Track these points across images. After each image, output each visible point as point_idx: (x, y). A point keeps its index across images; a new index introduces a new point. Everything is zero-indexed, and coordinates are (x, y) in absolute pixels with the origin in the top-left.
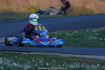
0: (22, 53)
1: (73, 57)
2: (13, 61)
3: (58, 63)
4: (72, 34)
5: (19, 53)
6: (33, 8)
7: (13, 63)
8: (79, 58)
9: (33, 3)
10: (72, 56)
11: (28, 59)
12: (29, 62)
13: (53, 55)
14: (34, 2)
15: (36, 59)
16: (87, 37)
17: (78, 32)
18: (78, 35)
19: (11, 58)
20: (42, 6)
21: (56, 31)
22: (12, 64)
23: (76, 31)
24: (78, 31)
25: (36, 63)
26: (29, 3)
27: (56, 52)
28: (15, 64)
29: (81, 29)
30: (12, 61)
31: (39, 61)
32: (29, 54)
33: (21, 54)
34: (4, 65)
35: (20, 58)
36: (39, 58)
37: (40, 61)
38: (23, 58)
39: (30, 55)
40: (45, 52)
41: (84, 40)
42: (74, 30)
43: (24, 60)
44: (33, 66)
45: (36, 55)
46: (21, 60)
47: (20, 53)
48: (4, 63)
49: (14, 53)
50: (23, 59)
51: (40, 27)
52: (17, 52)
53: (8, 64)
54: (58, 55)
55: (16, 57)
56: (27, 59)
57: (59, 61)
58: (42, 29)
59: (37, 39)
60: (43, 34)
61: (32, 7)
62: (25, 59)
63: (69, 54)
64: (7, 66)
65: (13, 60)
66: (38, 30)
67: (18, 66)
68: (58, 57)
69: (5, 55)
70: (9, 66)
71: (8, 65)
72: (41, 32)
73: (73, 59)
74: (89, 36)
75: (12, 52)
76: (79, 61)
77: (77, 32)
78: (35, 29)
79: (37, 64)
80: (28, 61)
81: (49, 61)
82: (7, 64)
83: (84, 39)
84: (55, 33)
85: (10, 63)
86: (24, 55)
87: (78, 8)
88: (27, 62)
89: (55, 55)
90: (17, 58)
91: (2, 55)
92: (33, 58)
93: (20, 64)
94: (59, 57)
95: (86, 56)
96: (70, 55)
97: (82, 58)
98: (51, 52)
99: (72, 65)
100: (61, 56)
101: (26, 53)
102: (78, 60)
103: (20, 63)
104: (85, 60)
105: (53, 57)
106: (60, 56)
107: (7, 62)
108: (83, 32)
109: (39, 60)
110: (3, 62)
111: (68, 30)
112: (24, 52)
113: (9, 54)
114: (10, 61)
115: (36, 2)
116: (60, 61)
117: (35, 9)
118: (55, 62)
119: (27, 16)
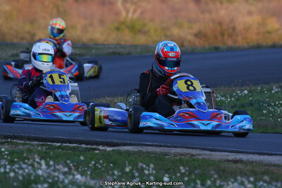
0: (98, 147)
1: (236, 162)
2: (73, 168)
3: (196, 175)
4: (233, 99)
5: (89, 146)
6: (128, 27)
7: (74, 175)
8: (252, 162)
9: (128, 12)
10: (232, 156)
11: (114, 164)
12: (116, 172)
13: (182, 155)
14: (131, 10)
15: (134, 165)
16: (273, 107)
17: (248, 94)
18: (248, 101)
19: (68, 162)
20: (152, 20)
22: (71, 177)
23: (244, 90)
24: (250, 91)
25: (137, 174)
26: (117, 14)
27: (188, 146)
28: (78, 177)
29: (256, 84)
30: (70, 168)
31: (143, 169)
32: (115, 151)
33: (94, 149)
34: (50, 181)
35: (92, 160)
36: (142, 162)
37: (146, 169)
38: (101, 161)
39: (120, 153)
40: (160, 146)
41: (263, 115)
42: (237, 88)
43: (103, 167)
45: (135, 153)
46: (95, 165)
47: (93, 147)
48: (49, 173)
49: (78, 147)
50: (101, 164)
51: (56, 76)
52: (84, 146)
53: (61, 177)
54: (195, 156)
55: (82, 158)
56: (111, 163)
57: (196, 172)
58: (62, 80)
59: (47, 104)
60: (63, 93)
61: (124, 23)
62: (105, 165)
63: (223, 153)
64: (57, 182)
65: (74, 166)
66: (51, 83)
67: (87, 184)
68: (194, 160)
69: (51, 153)
70: (63, 182)
71: (61, 180)
72: (59, 88)
73: (234, 166)
74: (277, 103)
75: (72, 145)
76: (251, 171)
77: (246, 92)
78: (45, 82)
79: (138, 179)
80: (113, 169)
81: (169, 169)
82: (58, 177)
83: (265, 112)
85: (65, 173)
87: (247, 29)
88: (110, 173)
89: (187, 154)
90: (83, 161)
92: (127, 162)
93: (93, 178)
94: (198, 160)
95: (269, 157)
96: (228, 156)
97: (260, 164)
98: (176, 147)
99: (233, 183)
100: (203, 157)
101: (109, 149)
102: (249, 167)
103: (91, 175)
104: (266, 167)
106: (200, 157)
107: (59, 173)
108: (262, 92)
109: (144, 166)
110: (48, 171)
111: (222, 88)
112: (104, 146)
113: (63, 148)
114: (66, 169)
115: (135, 11)
116: (199, 171)
117: (132, 28)
118: (187, 173)
119: (110, 48)
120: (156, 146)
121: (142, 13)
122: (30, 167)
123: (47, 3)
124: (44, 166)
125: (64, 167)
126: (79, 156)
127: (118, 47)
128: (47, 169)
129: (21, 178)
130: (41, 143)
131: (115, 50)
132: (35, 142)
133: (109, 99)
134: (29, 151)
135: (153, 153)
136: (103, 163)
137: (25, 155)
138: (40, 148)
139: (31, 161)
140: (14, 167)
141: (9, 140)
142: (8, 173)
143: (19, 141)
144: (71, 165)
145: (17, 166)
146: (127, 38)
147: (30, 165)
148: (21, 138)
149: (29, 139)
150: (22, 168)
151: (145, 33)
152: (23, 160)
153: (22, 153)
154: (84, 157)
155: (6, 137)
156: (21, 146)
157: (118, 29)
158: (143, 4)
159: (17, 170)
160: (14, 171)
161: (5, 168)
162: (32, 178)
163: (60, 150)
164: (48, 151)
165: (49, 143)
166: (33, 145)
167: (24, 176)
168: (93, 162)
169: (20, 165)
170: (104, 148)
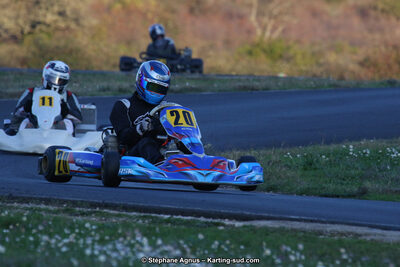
0: (222, 221)
2: (188, 250)
3: (362, 264)
5: (210, 220)
6: (264, 51)
9: (264, 29)
11: (247, 245)
13: (342, 234)
14: (269, 28)
15: (275, 248)
19: (181, 242)
20: (298, 41)
21: (351, 139)
25: (278, 261)
26: (250, 31)
27: (351, 222)
30: (184, 251)
31: (287, 254)
32: (248, 227)
33: (218, 224)
35: (215, 239)
36: (287, 245)
37: (291, 253)
38: (228, 242)
39: (253, 229)
40: (312, 221)
43: (230, 250)
45: (274, 230)
46: (219, 246)
47: (216, 221)
49: (194, 221)
50: (227, 246)
52: (202, 219)
54: (360, 235)
55: (201, 236)
56: (242, 244)
57: (363, 259)
61: (258, 45)
62: (232, 246)
65: (190, 247)
68: (359, 242)
69: (157, 229)
75: (186, 218)
80: (244, 252)
81: (324, 255)
84: (348, 147)
86: (232, 230)
89: (349, 233)
90: (202, 241)
91: (149, 228)
92: (264, 244)
94: (365, 242)
98: (333, 223)
100: (373, 237)
101: (238, 224)
105: (340, 241)
106: (368, 238)
109: (289, 249)
110: (153, 255)
112: (230, 219)
113: (174, 222)
114: (178, 252)
116: (368, 258)
117: (271, 52)
118: (350, 261)
119: (240, 81)
120: (306, 221)
121: (284, 31)
122: (128, 249)
123: (150, 15)
124: (147, 248)
125: (176, 248)
126: (196, 234)
127: (251, 79)
128: (152, 252)
129: (114, 264)
130: (142, 214)
131: (247, 84)
132: (134, 213)
133: (238, 153)
134: (126, 226)
135: (301, 231)
136: (231, 244)
137: (120, 231)
138: (140, 221)
139: (128, 238)
140: (105, 248)
141: (98, 209)
142: (97, 256)
143: (112, 212)
144: (185, 246)
145: (110, 246)
146: (263, 66)
147: (127, 246)
148: (114, 207)
149: (126, 208)
150: (115, 250)
151: (289, 59)
152: (114, 236)
153: (115, 227)
154: (203, 234)
155: (93, 205)
156: (114, 217)
157: (250, 53)
158: (286, 18)
159: (109, 253)
160: (105, 253)
161: (93, 249)
162: (131, 264)
163: (169, 225)
164: (152, 226)
165: (153, 215)
166: (130, 217)
167: (118, 261)
168: (217, 243)
169: (114, 245)
170: (231, 223)
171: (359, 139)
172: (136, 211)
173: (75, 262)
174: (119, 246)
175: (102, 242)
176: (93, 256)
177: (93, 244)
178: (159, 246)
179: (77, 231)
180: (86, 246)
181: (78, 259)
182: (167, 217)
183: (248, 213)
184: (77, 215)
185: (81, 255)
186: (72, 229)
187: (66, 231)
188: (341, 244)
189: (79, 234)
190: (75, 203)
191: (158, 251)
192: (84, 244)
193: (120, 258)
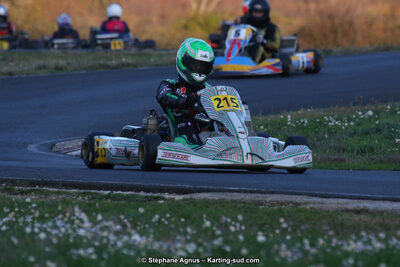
0: (163, 195)
2: (129, 225)
3: (302, 232)
4: (352, 123)
5: (149, 194)
6: (199, 24)
7: (130, 235)
8: (382, 213)
9: (199, 3)
11: (185, 218)
12: (189, 230)
13: (282, 204)
15: (215, 219)
17: (374, 115)
18: (374, 126)
19: (122, 217)
21: (288, 110)
22: (126, 238)
23: (368, 111)
25: (219, 232)
26: (185, 5)
27: (290, 191)
28: (136, 237)
30: (124, 226)
32: (188, 200)
33: (157, 198)
34: (97, 244)
35: (155, 214)
36: (226, 216)
37: (230, 224)
38: (168, 215)
39: (193, 202)
40: (251, 192)
43: (170, 223)
44: (205, 244)
45: (215, 202)
46: (160, 219)
47: (156, 195)
48: (95, 233)
49: (134, 196)
50: (167, 219)
52: (142, 194)
53: (112, 238)
54: (297, 204)
55: (141, 210)
56: (182, 217)
57: (302, 227)
61: (193, 19)
62: (173, 219)
63: (341, 200)
64: (106, 246)
65: (131, 222)
67: (149, 247)
68: (299, 211)
69: (97, 205)
70: (115, 244)
71: (112, 243)
73: (357, 217)
75: (125, 193)
76: (381, 225)
77: (371, 113)
80: (185, 225)
81: (263, 225)
82: (107, 238)
83: (397, 141)
84: (286, 117)
85: (117, 233)
86: (173, 207)
88: (181, 230)
89: (289, 203)
90: (143, 215)
91: (89, 204)
92: (204, 216)
93: (157, 239)
94: (305, 211)
96: (348, 203)
98: (273, 193)
100: (312, 205)
101: (178, 197)
103: (154, 234)
106: (308, 207)
107: (109, 232)
109: (229, 220)
110: (93, 230)
111: (337, 108)
112: (170, 193)
113: (113, 198)
114: (118, 227)
116: (307, 226)
117: (207, 25)
118: (290, 229)
120: (245, 192)
121: (219, 4)
122: (68, 226)
124: (87, 224)
125: (116, 223)
126: (136, 208)
128: (92, 227)
129: (55, 241)
130: (83, 191)
132: (74, 190)
134: (66, 203)
135: (240, 202)
136: (171, 217)
137: (60, 208)
138: (80, 198)
139: (68, 214)
140: (45, 226)
141: (37, 187)
142: (37, 234)
143: (51, 189)
144: (125, 221)
145: (50, 224)
147: (67, 222)
148: (53, 184)
149: (65, 185)
150: (55, 227)
152: (54, 214)
153: (55, 205)
154: (142, 206)
155: (33, 184)
156: (54, 195)
157: (186, 27)
159: (49, 230)
160: (45, 231)
161: (33, 227)
162: (71, 240)
163: (109, 200)
164: (92, 202)
165: (93, 191)
166: (71, 194)
167: (59, 238)
168: (157, 216)
169: (54, 222)
170: (171, 196)
171: (297, 108)
172: (75, 188)
173: (16, 241)
174: (59, 223)
175: (42, 219)
176: (33, 233)
177: (33, 223)
178: (100, 222)
179: (17, 209)
180: (26, 224)
181: (18, 237)
182: (107, 192)
183: (187, 186)
184: (17, 194)
185: (21, 233)
186: (12, 208)
187: (6, 210)
188: (281, 213)
189: (19, 212)
190: (14, 183)
191: (98, 226)
192: (24, 222)
193: (61, 235)
